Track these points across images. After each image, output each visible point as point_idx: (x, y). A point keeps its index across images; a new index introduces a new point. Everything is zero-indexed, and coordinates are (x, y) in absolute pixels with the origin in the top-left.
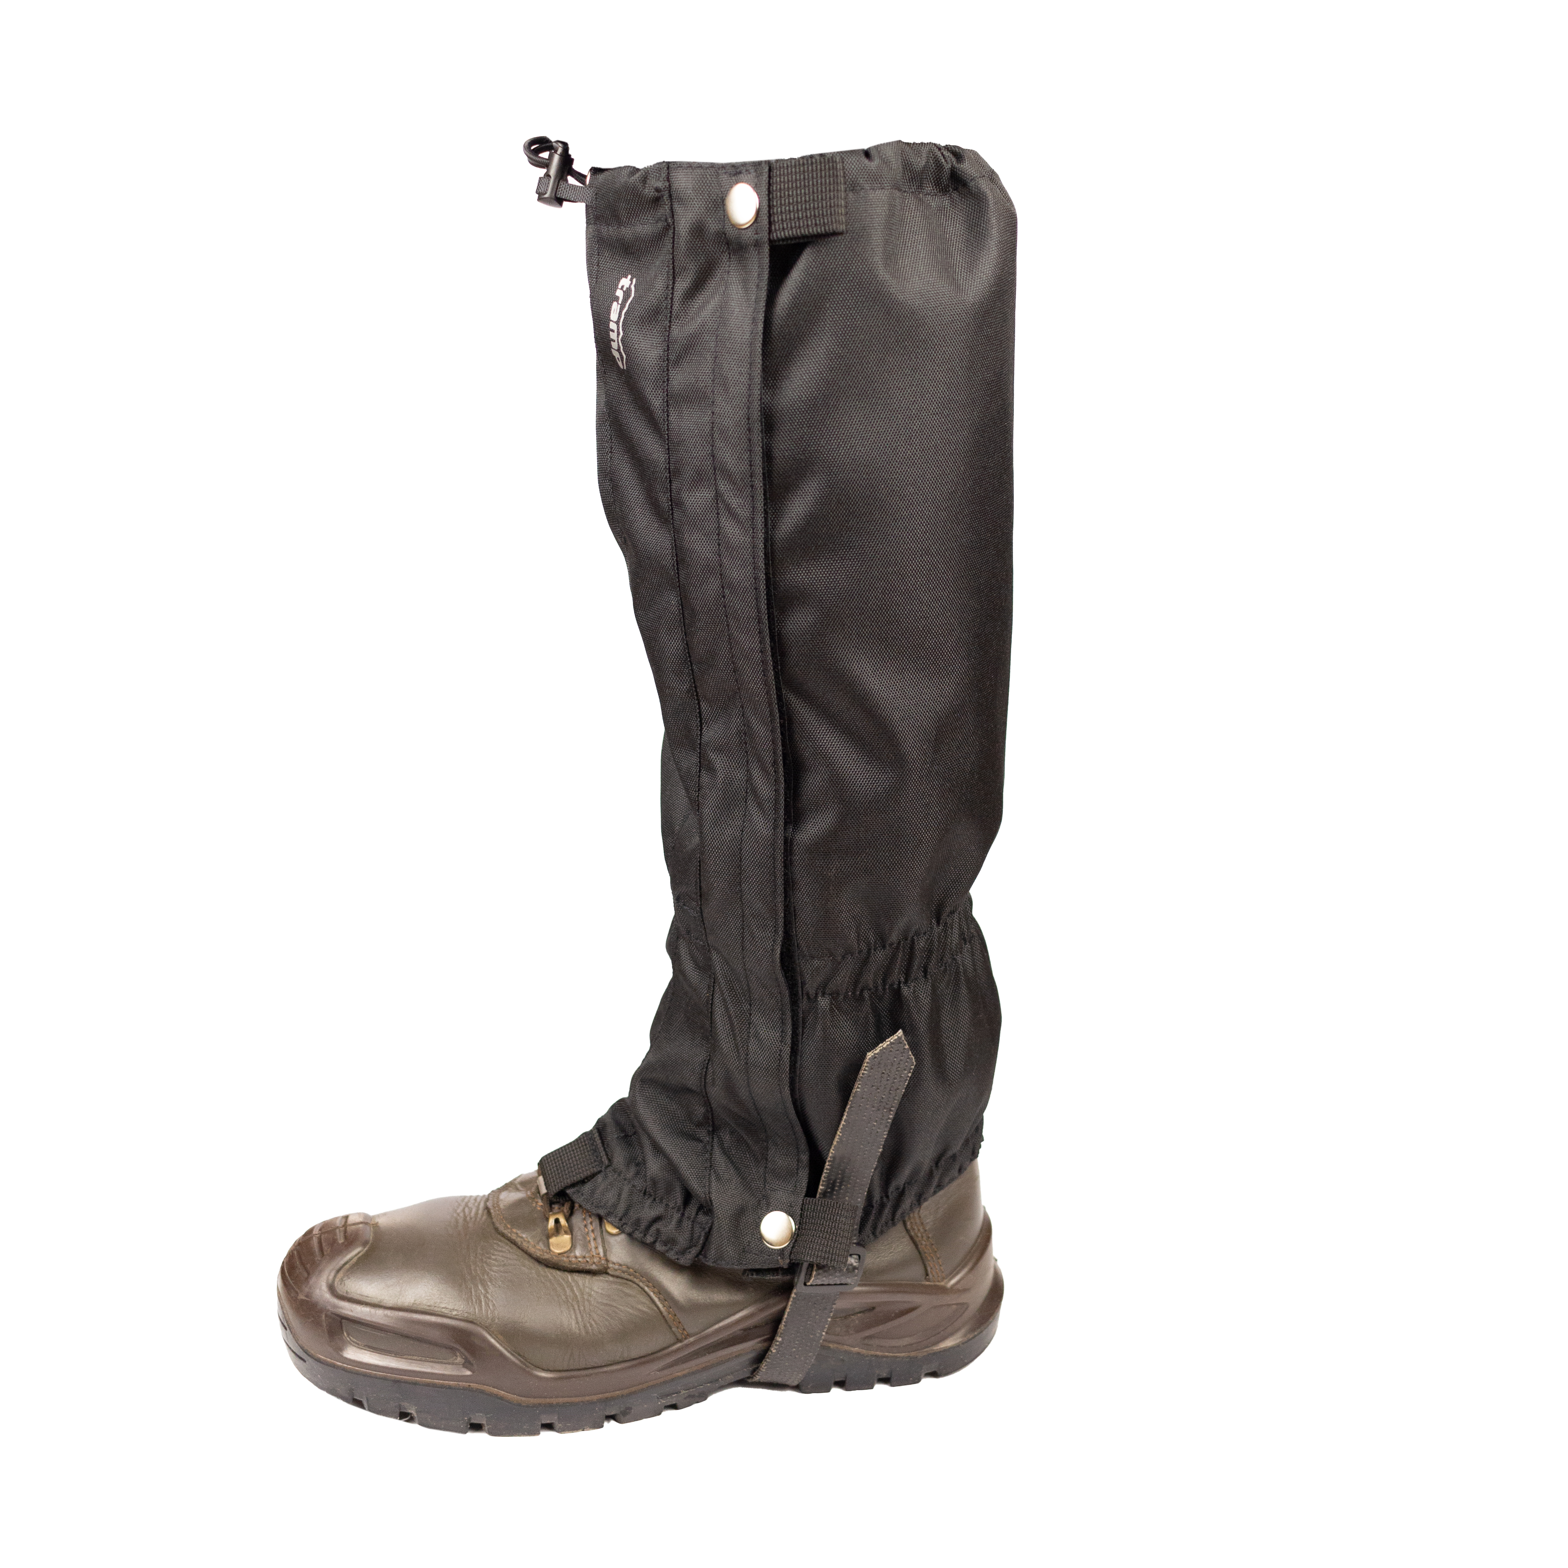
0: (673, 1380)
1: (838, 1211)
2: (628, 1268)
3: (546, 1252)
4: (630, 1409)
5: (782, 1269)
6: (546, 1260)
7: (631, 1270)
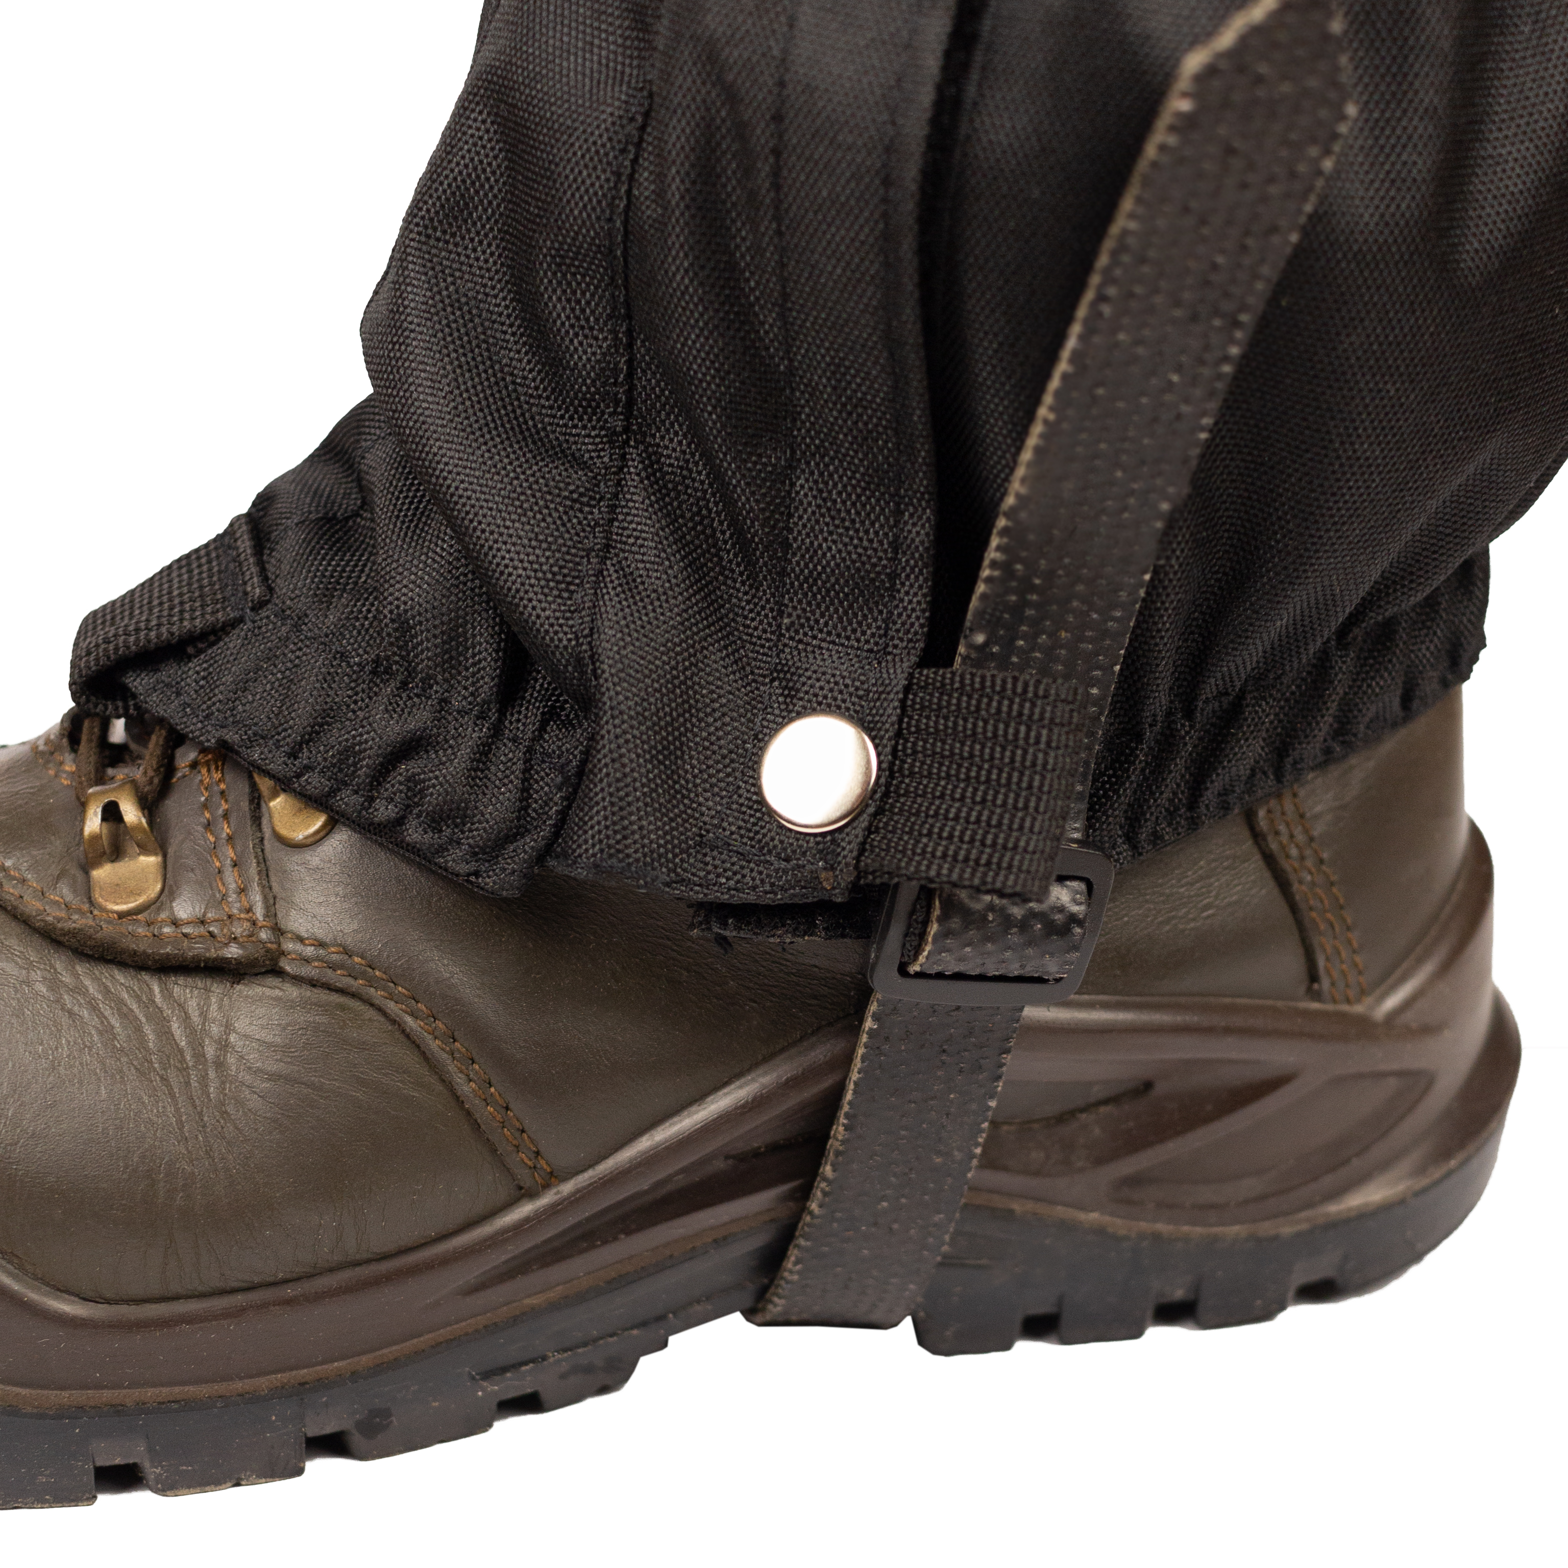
0: (515, 1320)
1: (1021, 706)
2: (347, 952)
3: (79, 911)
4: (386, 1413)
5: (825, 906)
6: (73, 933)
7: (357, 960)
